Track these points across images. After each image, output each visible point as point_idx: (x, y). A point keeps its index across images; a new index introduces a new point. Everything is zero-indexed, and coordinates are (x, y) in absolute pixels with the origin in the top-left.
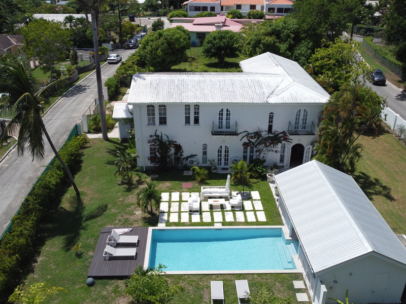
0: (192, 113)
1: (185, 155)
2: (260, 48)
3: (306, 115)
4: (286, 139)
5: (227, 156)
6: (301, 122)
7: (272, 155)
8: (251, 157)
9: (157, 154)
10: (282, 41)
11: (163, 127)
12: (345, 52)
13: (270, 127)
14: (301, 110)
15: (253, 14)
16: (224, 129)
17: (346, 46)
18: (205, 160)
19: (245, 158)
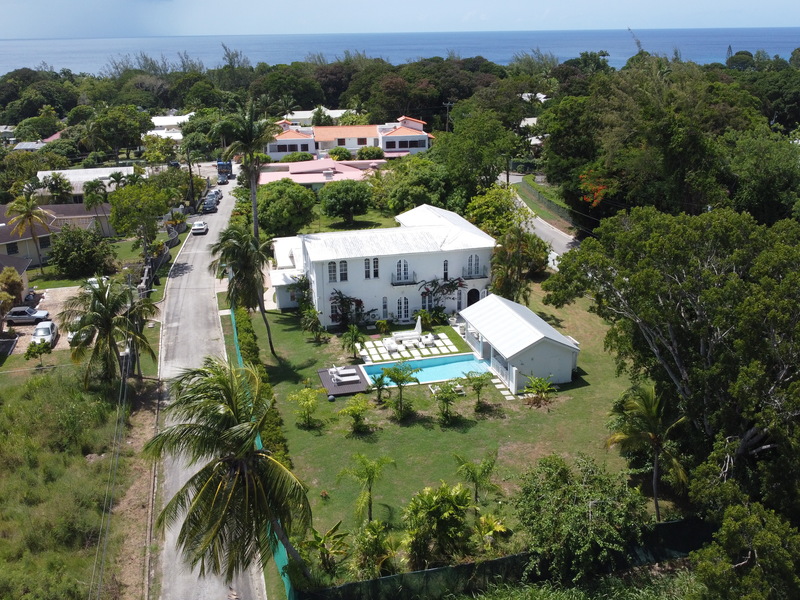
0: (372, 267)
1: (366, 310)
2: (408, 200)
3: (477, 260)
4: (461, 285)
5: (406, 307)
6: (473, 267)
7: (449, 302)
8: (430, 306)
9: (339, 311)
10: (431, 190)
11: (344, 283)
12: (504, 198)
13: (446, 275)
14: (473, 255)
15: (367, 152)
16: (403, 280)
17: (504, 191)
18: (385, 314)
19: (424, 308)
